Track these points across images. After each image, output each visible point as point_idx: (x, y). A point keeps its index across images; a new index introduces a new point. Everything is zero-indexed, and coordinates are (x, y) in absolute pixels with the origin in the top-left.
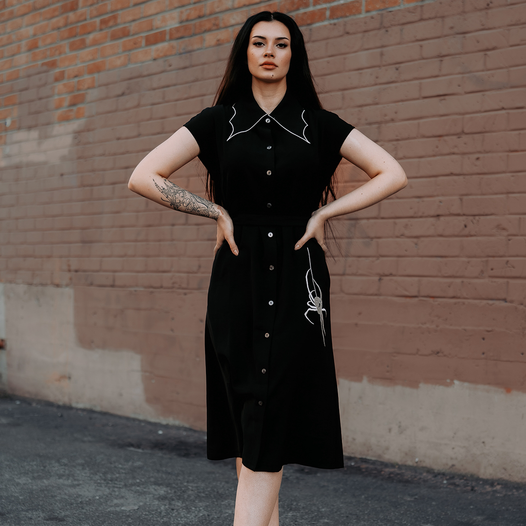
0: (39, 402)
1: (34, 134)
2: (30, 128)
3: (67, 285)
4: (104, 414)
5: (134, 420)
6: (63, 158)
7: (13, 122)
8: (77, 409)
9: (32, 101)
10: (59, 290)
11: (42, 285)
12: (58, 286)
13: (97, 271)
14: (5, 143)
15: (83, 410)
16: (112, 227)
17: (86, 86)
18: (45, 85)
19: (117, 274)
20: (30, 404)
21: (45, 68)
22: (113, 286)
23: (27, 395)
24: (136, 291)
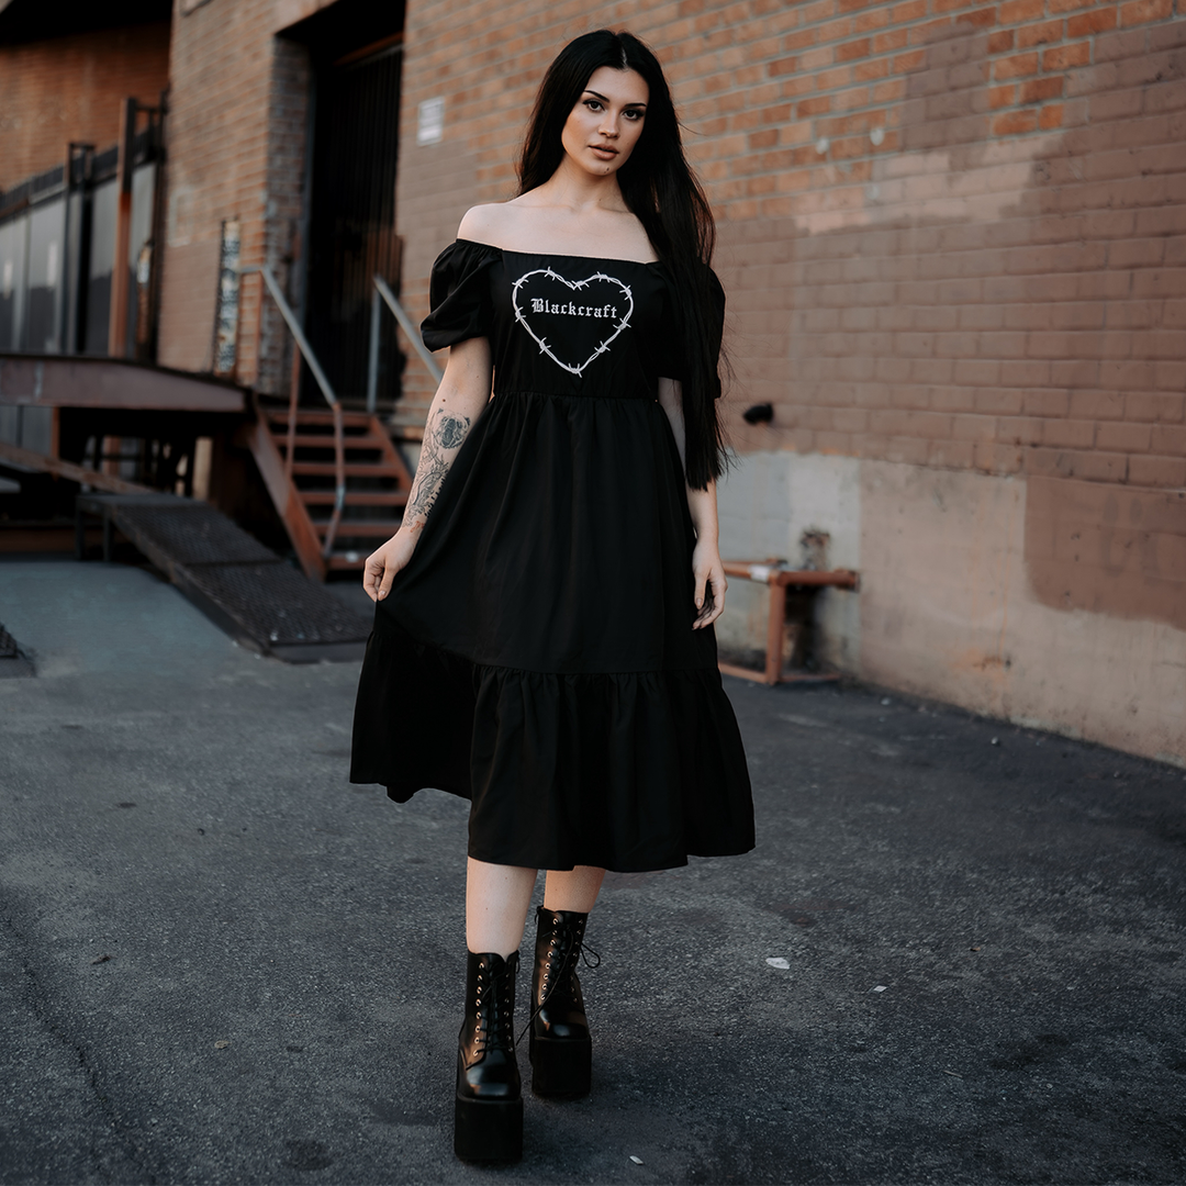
0: (933, 705)
1: (940, 160)
2: (928, 148)
3: (1010, 473)
4: (1091, 746)
5: (1165, 767)
6: (1008, 211)
7: (889, 136)
8: (1026, 730)
9: (935, 93)
10: (991, 481)
11: (950, 467)
12: (987, 472)
13: (1087, 448)
14: (870, 179)
15: (1040, 733)
16: (1128, 357)
17: (1066, 62)
18: (965, 60)
19: (1133, 457)
20: (915, 708)
21: (965, 26)
22: (1124, 482)
23: (903, 688)
24: (1181, 495)
